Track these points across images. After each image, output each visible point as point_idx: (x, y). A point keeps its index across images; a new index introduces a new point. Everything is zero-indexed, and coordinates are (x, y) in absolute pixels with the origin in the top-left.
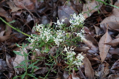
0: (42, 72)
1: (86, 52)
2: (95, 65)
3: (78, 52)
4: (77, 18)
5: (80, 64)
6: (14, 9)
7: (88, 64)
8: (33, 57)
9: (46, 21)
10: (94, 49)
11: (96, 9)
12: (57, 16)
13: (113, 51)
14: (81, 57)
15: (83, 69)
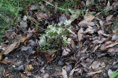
0: (52, 47)
1: (72, 37)
2: (76, 43)
3: (68, 37)
4: (68, 22)
5: (69, 43)
6: (39, 18)
7: (73, 42)
8: (48, 40)
9: (53, 24)
10: (76, 35)
11: (76, 18)
12: (59, 21)
13: (84, 37)
14: (69, 39)
15: (71, 45)
